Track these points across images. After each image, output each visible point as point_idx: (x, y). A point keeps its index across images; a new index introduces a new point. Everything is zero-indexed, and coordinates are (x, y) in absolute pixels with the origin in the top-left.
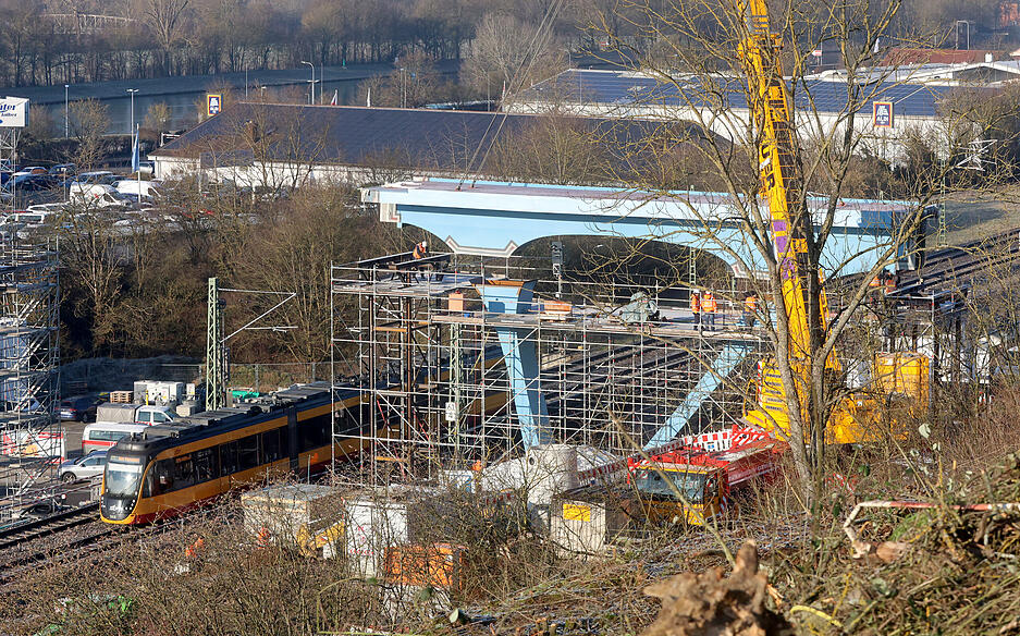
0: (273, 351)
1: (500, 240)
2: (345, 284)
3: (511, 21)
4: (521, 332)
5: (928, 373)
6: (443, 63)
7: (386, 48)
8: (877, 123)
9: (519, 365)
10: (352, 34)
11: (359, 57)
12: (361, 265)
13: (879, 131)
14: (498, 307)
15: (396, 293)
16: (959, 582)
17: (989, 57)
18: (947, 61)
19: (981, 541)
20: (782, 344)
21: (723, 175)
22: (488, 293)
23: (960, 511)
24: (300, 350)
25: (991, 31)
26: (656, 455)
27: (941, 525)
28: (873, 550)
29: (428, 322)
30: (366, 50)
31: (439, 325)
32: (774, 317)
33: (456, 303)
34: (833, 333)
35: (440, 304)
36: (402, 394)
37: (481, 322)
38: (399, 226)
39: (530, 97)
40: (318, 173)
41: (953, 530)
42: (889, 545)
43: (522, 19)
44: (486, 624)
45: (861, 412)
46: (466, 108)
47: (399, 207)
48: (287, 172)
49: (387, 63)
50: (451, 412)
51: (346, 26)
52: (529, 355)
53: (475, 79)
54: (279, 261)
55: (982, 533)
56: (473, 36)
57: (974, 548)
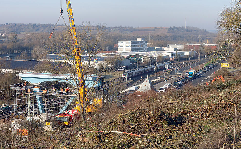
0: (2, 98)
1: (38, 82)
2: (12, 88)
3: (39, 47)
4: (39, 95)
5: (102, 101)
6: (28, 53)
7: (20, 51)
8: (95, 62)
9: (39, 100)
10: (15, 49)
11: (16, 53)
12: (14, 85)
13: (95, 64)
14: (36, 91)
15: (20, 89)
16: (98, 146)
17: (112, 52)
18: (106, 53)
19: (102, 138)
20: (79, 97)
21: (69, 71)
22: (34, 89)
23: (98, 132)
24: (6, 98)
25: (112, 48)
26: (60, 114)
27: (95, 135)
28: (83, 140)
29: (25, 94)
30: (17, 51)
31: (27, 94)
32: (77, 93)
33: (29, 91)
34: (87, 95)
35: (27, 91)
36: (21, 105)
37: (33, 94)
38: (22, 80)
39: (41, 58)
40: (9, 70)
41: (97, 136)
42: (86, 139)
43: (41, 47)
44: (23, 148)
45: (92, 108)
46: (32, 60)
47: (22, 77)
48: (4, 70)
49: (20, 53)
50: (29, 108)
51: (14, 48)
52: (41, 99)
53: (33, 56)
54: (2, 84)
55: (102, 137)
56: (33, 49)
57: (101, 139)
